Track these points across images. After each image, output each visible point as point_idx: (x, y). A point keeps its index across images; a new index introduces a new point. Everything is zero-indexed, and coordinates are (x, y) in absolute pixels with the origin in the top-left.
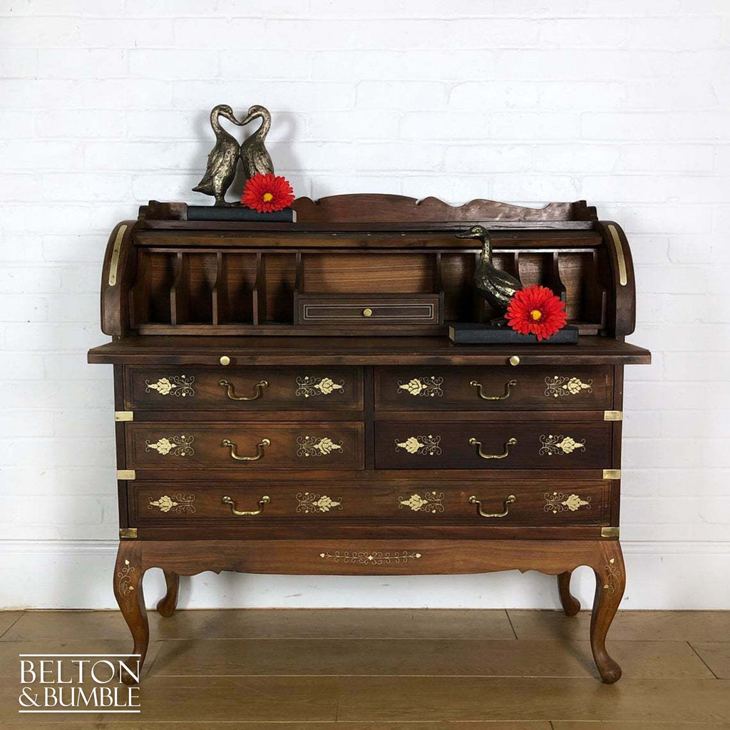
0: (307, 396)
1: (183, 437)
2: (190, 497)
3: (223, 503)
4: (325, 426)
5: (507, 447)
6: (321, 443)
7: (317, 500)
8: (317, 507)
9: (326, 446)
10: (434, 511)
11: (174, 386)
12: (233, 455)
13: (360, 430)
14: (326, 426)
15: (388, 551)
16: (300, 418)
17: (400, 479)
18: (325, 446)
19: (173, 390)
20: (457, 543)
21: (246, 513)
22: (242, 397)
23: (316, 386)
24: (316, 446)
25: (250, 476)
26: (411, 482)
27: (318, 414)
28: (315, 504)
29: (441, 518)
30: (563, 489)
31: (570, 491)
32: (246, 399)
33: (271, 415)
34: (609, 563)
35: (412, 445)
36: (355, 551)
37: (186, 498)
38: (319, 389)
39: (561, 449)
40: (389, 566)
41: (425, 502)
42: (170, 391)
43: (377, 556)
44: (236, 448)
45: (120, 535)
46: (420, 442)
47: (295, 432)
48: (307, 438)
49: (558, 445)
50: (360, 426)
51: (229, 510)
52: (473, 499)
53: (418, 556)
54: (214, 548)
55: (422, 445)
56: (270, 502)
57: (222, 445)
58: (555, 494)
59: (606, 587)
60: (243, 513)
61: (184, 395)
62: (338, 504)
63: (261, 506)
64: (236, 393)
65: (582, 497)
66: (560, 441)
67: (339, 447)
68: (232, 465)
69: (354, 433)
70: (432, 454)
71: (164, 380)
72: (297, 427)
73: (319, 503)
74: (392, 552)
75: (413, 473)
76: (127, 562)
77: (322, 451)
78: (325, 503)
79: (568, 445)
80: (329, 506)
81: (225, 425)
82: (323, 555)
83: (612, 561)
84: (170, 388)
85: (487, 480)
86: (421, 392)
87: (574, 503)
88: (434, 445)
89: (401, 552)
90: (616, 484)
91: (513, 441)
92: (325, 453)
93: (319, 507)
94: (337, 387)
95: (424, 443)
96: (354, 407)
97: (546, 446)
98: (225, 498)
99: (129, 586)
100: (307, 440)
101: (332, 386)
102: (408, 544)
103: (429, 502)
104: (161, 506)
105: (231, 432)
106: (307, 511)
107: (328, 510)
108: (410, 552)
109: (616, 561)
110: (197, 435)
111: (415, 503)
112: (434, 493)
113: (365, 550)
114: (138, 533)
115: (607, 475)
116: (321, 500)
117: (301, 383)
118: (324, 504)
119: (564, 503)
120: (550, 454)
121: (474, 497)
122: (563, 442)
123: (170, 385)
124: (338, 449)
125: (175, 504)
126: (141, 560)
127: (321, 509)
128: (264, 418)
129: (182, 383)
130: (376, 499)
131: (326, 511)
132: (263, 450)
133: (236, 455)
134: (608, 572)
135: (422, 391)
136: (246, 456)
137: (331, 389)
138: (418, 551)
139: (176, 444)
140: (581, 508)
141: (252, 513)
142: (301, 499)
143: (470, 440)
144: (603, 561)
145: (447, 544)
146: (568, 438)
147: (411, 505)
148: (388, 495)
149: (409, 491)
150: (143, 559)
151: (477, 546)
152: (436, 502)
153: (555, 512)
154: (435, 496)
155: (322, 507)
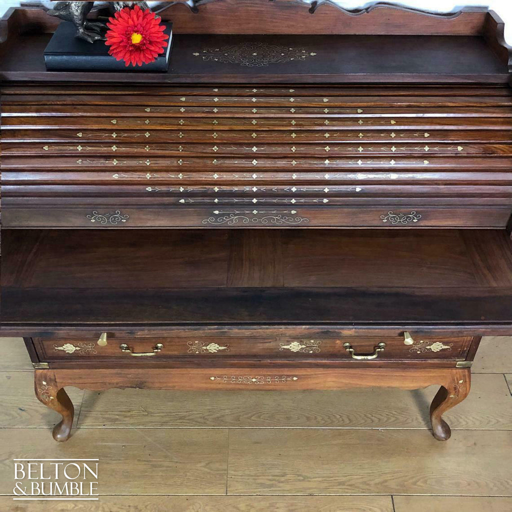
2: (91, 345)
3: (121, 348)
7: (206, 346)
8: (207, 350)
10: (311, 352)
15: (269, 375)
20: (330, 371)
21: (143, 354)
28: (204, 348)
30: (429, 339)
31: (434, 340)
34: (458, 383)
36: (241, 376)
37: (87, 345)
40: (269, 385)
41: (304, 346)
43: (260, 379)
45: (34, 366)
53: (295, 379)
54: (117, 374)
56: (164, 347)
58: (422, 342)
59: (452, 396)
60: (140, 355)
62: (225, 348)
65: (445, 344)
73: (207, 348)
74: (272, 376)
76: (44, 383)
78: (214, 348)
80: (217, 349)
82: (213, 378)
83: (461, 382)
87: (437, 347)
89: (281, 376)
93: (208, 350)
98: (123, 345)
99: (49, 397)
102: (286, 371)
103: (307, 347)
104: (65, 349)
106: (197, 352)
107: (216, 351)
108: (288, 376)
109: (465, 381)
111: (295, 347)
112: (312, 341)
113: (249, 375)
114: (49, 366)
116: (209, 346)
118: (212, 348)
119: (428, 347)
121: (347, 344)
125: (78, 348)
126: (56, 382)
127: (211, 351)
130: (259, 345)
131: (214, 352)
134: (455, 388)
138: (296, 376)
140: (443, 350)
141: (148, 354)
142: (191, 345)
144: (453, 382)
145: (320, 371)
147: (290, 348)
148: (270, 342)
149: (290, 340)
150: (57, 380)
151: (347, 372)
152: (314, 347)
153: (418, 352)
154: (313, 344)
155: (210, 350)
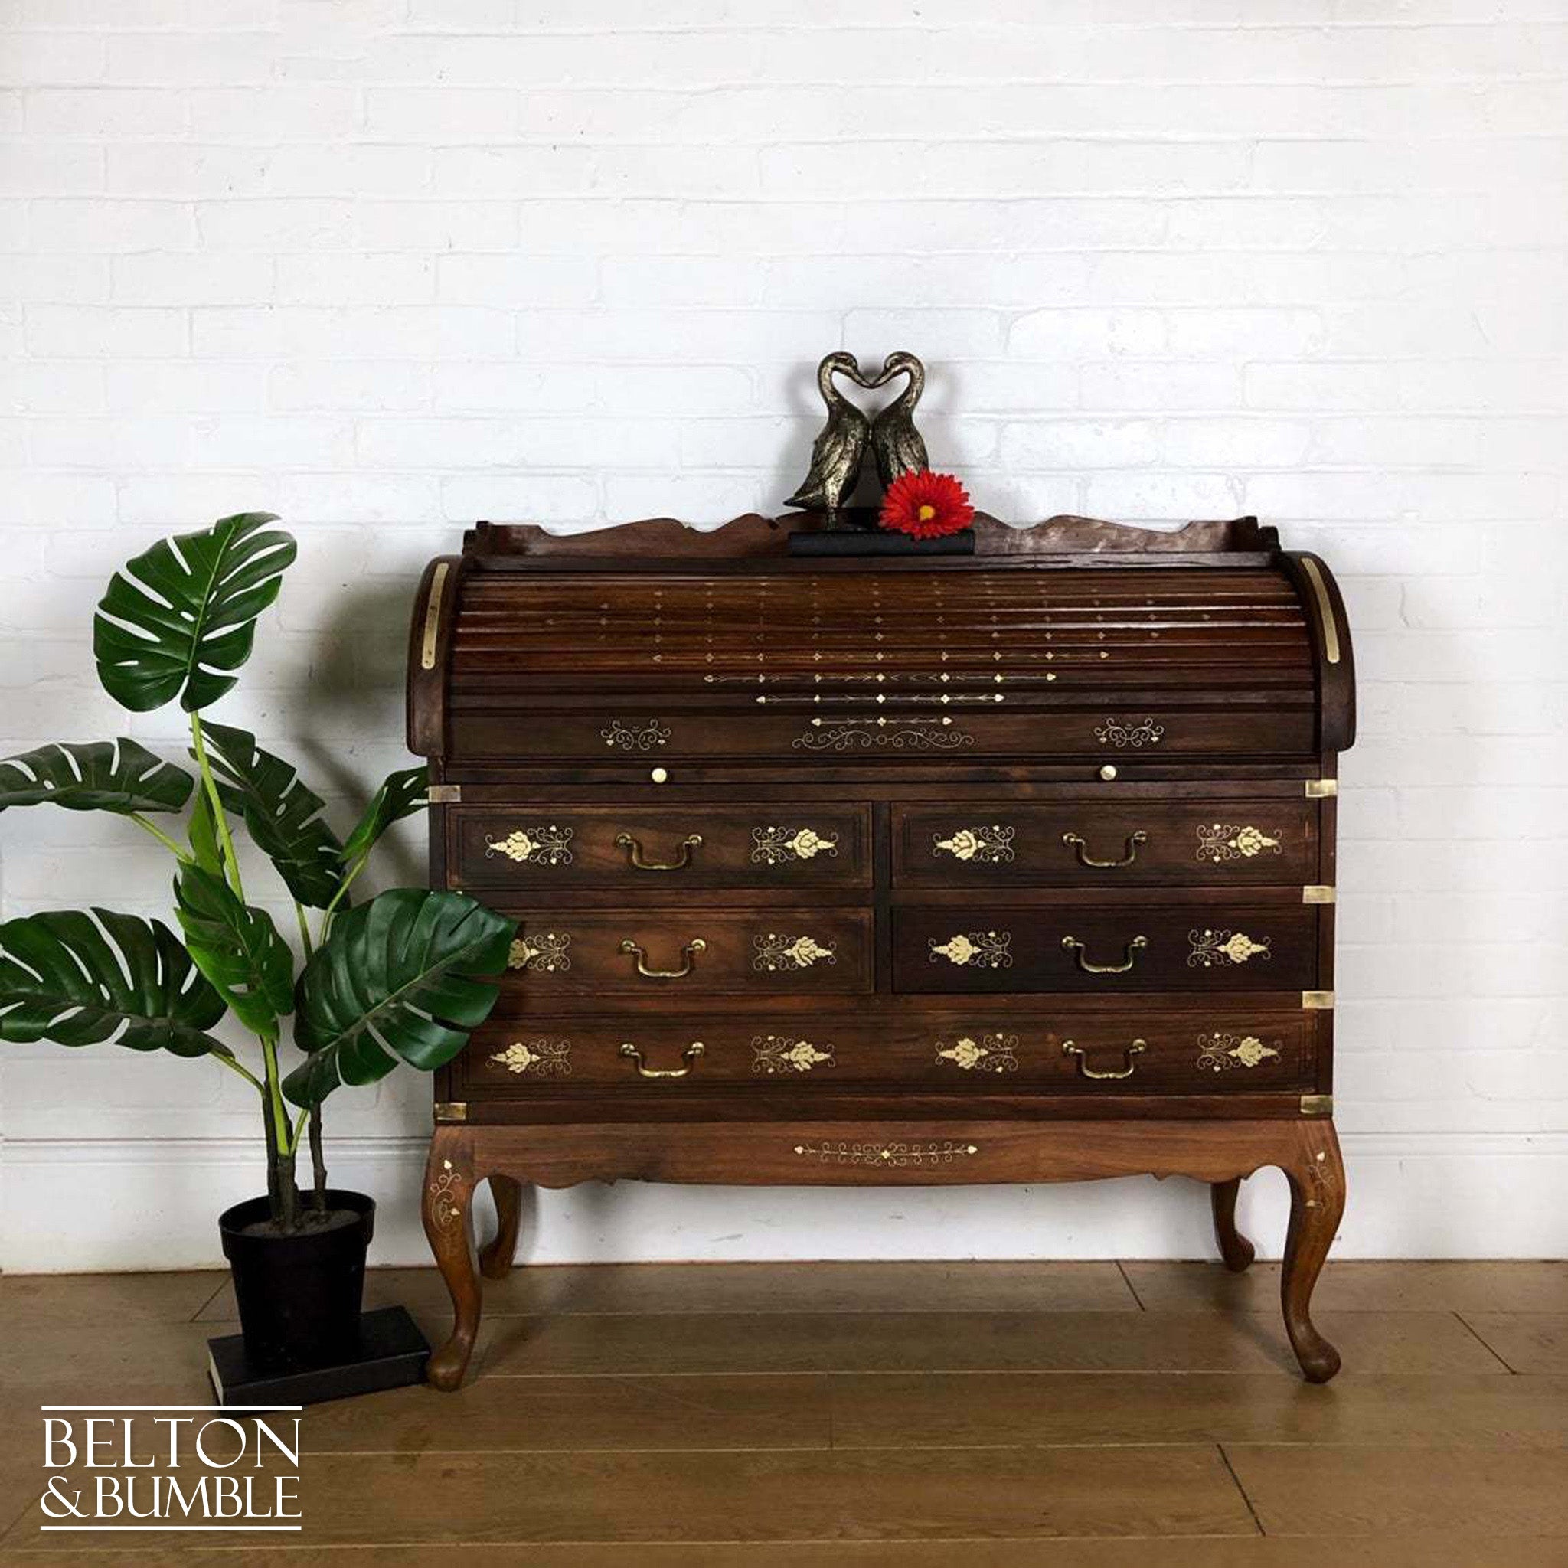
0: (771, 861)
1: (551, 937)
2: (563, 1046)
3: (622, 1055)
4: (803, 915)
5: (1130, 951)
6: (797, 947)
7: (789, 1049)
8: (790, 1062)
9: (805, 951)
10: (1000, 1069)
11: (536, 846)
12: (641, 969)
13: (866, 922)
14: (807, 916)
15: (917, 1140)
16: (759, 902)
17: (941, 1012)
18: (803, 951)
19: (534, 852)
20: (1045, 1127)
21: (662, 1073)
22: (657, 864)
23: (789, 845)
24: (788, 952)
25: (669, 1007)
26: (957, 1017)
27: (791, 894)
28: (785, 1056)
29: (1011, 1082)
30: (1231, 1027)
31: (1243, 1030)
32: (664, 867)
33: (706, 896)
34: (1315, 1160)
35: (960, 950)
36: (858, 1141)
37: (554, 1048)
38: (793, 850)
39: (1226, 955)
40: (918, 1169)
41: (984, 1052)
42: (530, 854)
43: (898, 1151)
44: (645, 956)
45: (435, 1115)
46: (973, 943)
47: (750, 927)
48: (772, 937)
49: (1222, 948)
50: (866, 915)
51: (632, 1069)
52: (1070, 1046)
53: (972, 1150)
54: (604, 1138)
55: (977, 950)
56: (705, 1053)
57: (621, 951)
58: (1217, 1036)
59: (1311, 1203)
60: (657, 1074)
61: (554, 861)
62: (827, 1056)
63: (688, 1061)
64: (645, 857)
65: (1266, 1042)
66: (1225, 941)
67: (829, 953)
68: (638, 987)
69: (856, 927)
70: (995, 965)
71: (519, 835)
72: (753, 917)
73: (792, 1055)
74: (925, 1143)
75: (965, 999)
76: (448, 1165)
77: (799, 961)
78: (804, 1055)
79: (1240, 948)
80: (811, 1061)
81: (627, 915)
82: (799, 1150)
83: (1321, 1157)
84: (529, 849)
85: (1095, 1012)
86: (975, 854)
87: (1250, 1052)
88: (999, 950)
89: (940, 1143)
90: (1326, 1018)
91: (1141, 941)
92: (804, 965)
93: (792, 1063)
94: (824, 845)
95: (981, 947)
96: (855, 881)
97: (1200, 951)
98: (625, 1046)
99: (450, 1209)
100: (771, 942)
101: (815, 844)
102: (951, 1129)
103: (991, 1053)
104: (510, 1061)
105: (637, 927)
106: (771, 1070)
107: (809, 1067)
108: (957, 1143)
109: (1329, 1156)
110: (577, 934)
111: (966, 1054)
112: (1000, 1036)
113: (878, 1140)
114: (467, 1111)
115: (1309, 1000)
116: (795, 1050)
117: (760, 838)
118: (801, 1057)
119: (1233, 1053)
120: (1207, 964)
121: (1070, 1042)
122: (1230, 943)
123: (529, 843)
124: (827, 957)
125: (535, 1058)
126: (473, 1159)
127: (797, 1066)
128: (696, 902)
129: (550, 839)
130: (895, 1048)
131: (806, 1070)
132: (692, 960)
133: (645, 966)
134: (1313, 1178)
135: (978, 852)
136: (663, 970)
137: (814, 849)
138: (973, 1143)
139: (537, 949)
140: (1264, 1061)
141: (673, 1074)
142: (760, 1047)
143: (1064, 941)
144: (1306, 1158)
145: (1024, 1128)
146: (1239, 935)
147: (958, 1059)
148: (916, 1039)
149: (955, 1032)
150: (477, 1158)
151: (1078, 1131)
152: (1004, 1053)
153: (1217, 1069)
154: (1001, 1042)
155: (797, 1062)
